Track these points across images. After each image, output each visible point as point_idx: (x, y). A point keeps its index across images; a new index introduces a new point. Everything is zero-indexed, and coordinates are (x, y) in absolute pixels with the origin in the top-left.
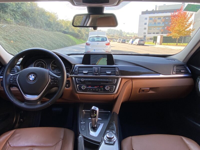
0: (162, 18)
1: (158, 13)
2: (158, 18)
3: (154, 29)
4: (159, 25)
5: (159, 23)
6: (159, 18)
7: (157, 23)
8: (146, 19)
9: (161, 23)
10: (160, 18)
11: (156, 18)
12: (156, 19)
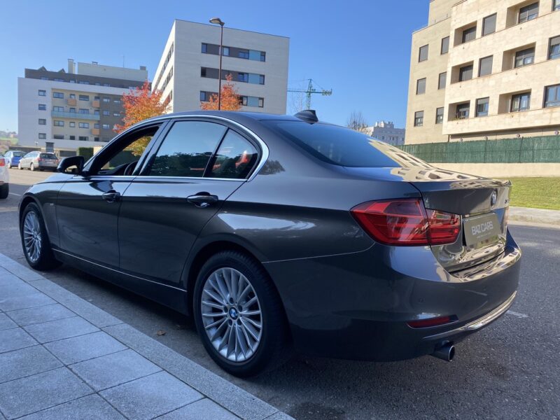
0: (92, 98)
1: (78, 83)
2: (81, 96)
3: (72, 125)
4: (84, 116)
5: (84, 111)
6: (84, 97)
7: (77, 110)
8: (42, 93)
9: (92, 111)
10: (87, 97)
11: (74, 95)
12: (73, 97)
